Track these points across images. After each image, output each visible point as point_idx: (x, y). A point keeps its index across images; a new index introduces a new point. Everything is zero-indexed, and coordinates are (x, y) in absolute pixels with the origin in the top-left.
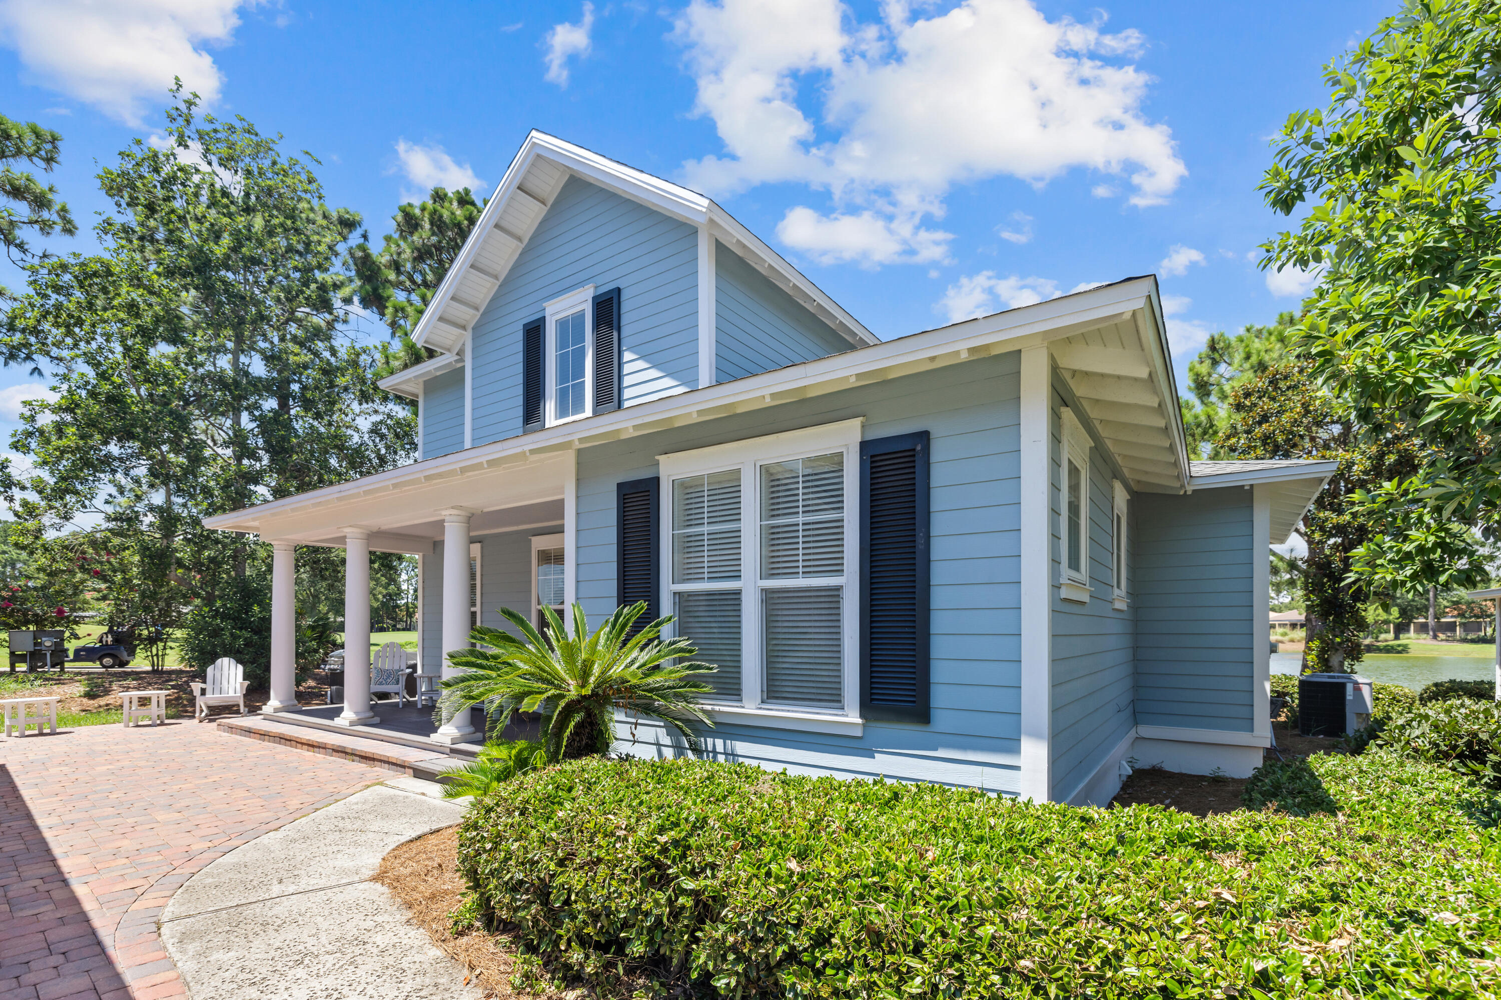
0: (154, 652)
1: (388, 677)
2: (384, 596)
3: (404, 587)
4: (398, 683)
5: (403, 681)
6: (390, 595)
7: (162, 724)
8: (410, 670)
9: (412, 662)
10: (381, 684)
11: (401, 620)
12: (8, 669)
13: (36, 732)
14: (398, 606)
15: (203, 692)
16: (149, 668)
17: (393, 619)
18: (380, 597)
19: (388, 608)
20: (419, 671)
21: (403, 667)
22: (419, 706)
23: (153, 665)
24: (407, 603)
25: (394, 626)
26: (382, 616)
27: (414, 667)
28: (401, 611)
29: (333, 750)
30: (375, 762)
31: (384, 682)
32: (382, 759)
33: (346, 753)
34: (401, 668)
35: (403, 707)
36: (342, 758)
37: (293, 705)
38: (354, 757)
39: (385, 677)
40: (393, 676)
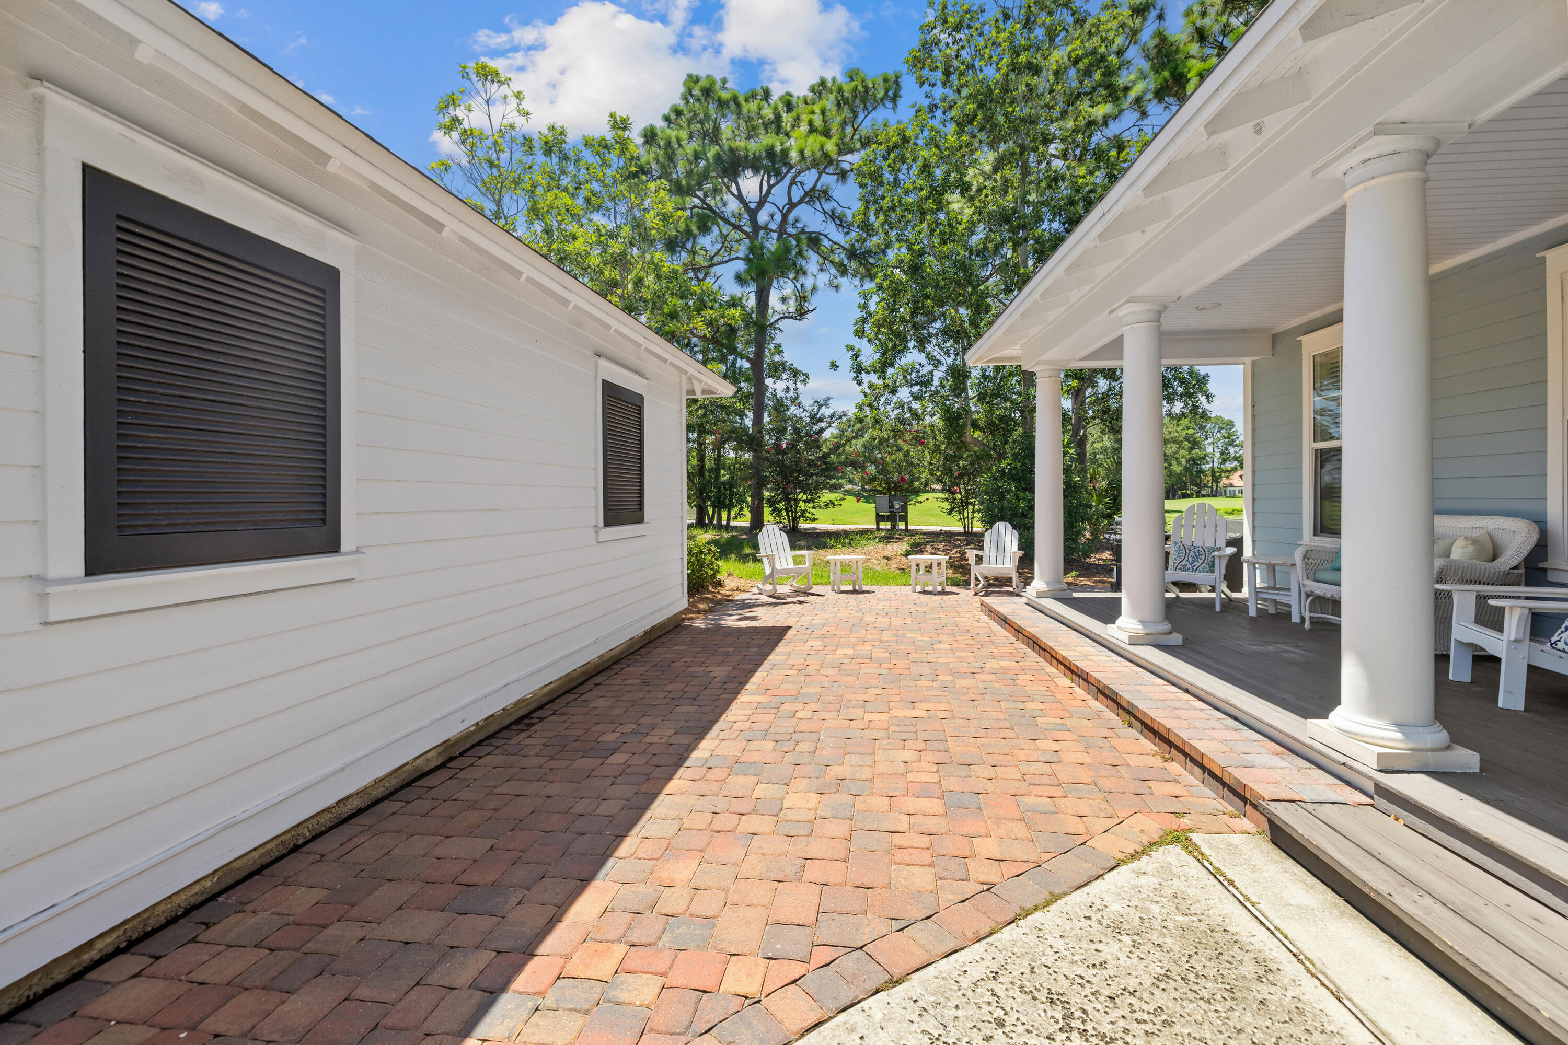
0: (966, 515)
1: (1196, 558)
2: (1187, 461)
3: (1209, 450)
4: (1212, 571)
5: (1221, 568)
6: (1193, 460)
7: (943, 593)
8: (1231, 550)
9: (1233, 535)
10: (1184, 569)
11: (1206, 486)
12: (875, 527)
13: (850, 588)
14: (1203, 472)
15: (979, 559)
16: (961, 530)
17: (1197, 485)
18: (1183, 461)
19: (1191, 474)
20: (1248, 552)
21: (1221, 543)
22: (1252, 613)
23: (965, 528)
24: (1213, 468)
25: (1199, 492)
26: (1185, 484)
27: (1237, 542)
28: (1206, 476)
29: (1098, 689)
30: (1173, 750)
31: (1189, 566)
32: (1187, 750)
33: (1119, 706)
34: (1218, 545)
35: (1222, 611)
36: (1114, 712)
37: (1061, 590)
38: (1133, 720)
39: (1190, 559)
40: (1203, 557)
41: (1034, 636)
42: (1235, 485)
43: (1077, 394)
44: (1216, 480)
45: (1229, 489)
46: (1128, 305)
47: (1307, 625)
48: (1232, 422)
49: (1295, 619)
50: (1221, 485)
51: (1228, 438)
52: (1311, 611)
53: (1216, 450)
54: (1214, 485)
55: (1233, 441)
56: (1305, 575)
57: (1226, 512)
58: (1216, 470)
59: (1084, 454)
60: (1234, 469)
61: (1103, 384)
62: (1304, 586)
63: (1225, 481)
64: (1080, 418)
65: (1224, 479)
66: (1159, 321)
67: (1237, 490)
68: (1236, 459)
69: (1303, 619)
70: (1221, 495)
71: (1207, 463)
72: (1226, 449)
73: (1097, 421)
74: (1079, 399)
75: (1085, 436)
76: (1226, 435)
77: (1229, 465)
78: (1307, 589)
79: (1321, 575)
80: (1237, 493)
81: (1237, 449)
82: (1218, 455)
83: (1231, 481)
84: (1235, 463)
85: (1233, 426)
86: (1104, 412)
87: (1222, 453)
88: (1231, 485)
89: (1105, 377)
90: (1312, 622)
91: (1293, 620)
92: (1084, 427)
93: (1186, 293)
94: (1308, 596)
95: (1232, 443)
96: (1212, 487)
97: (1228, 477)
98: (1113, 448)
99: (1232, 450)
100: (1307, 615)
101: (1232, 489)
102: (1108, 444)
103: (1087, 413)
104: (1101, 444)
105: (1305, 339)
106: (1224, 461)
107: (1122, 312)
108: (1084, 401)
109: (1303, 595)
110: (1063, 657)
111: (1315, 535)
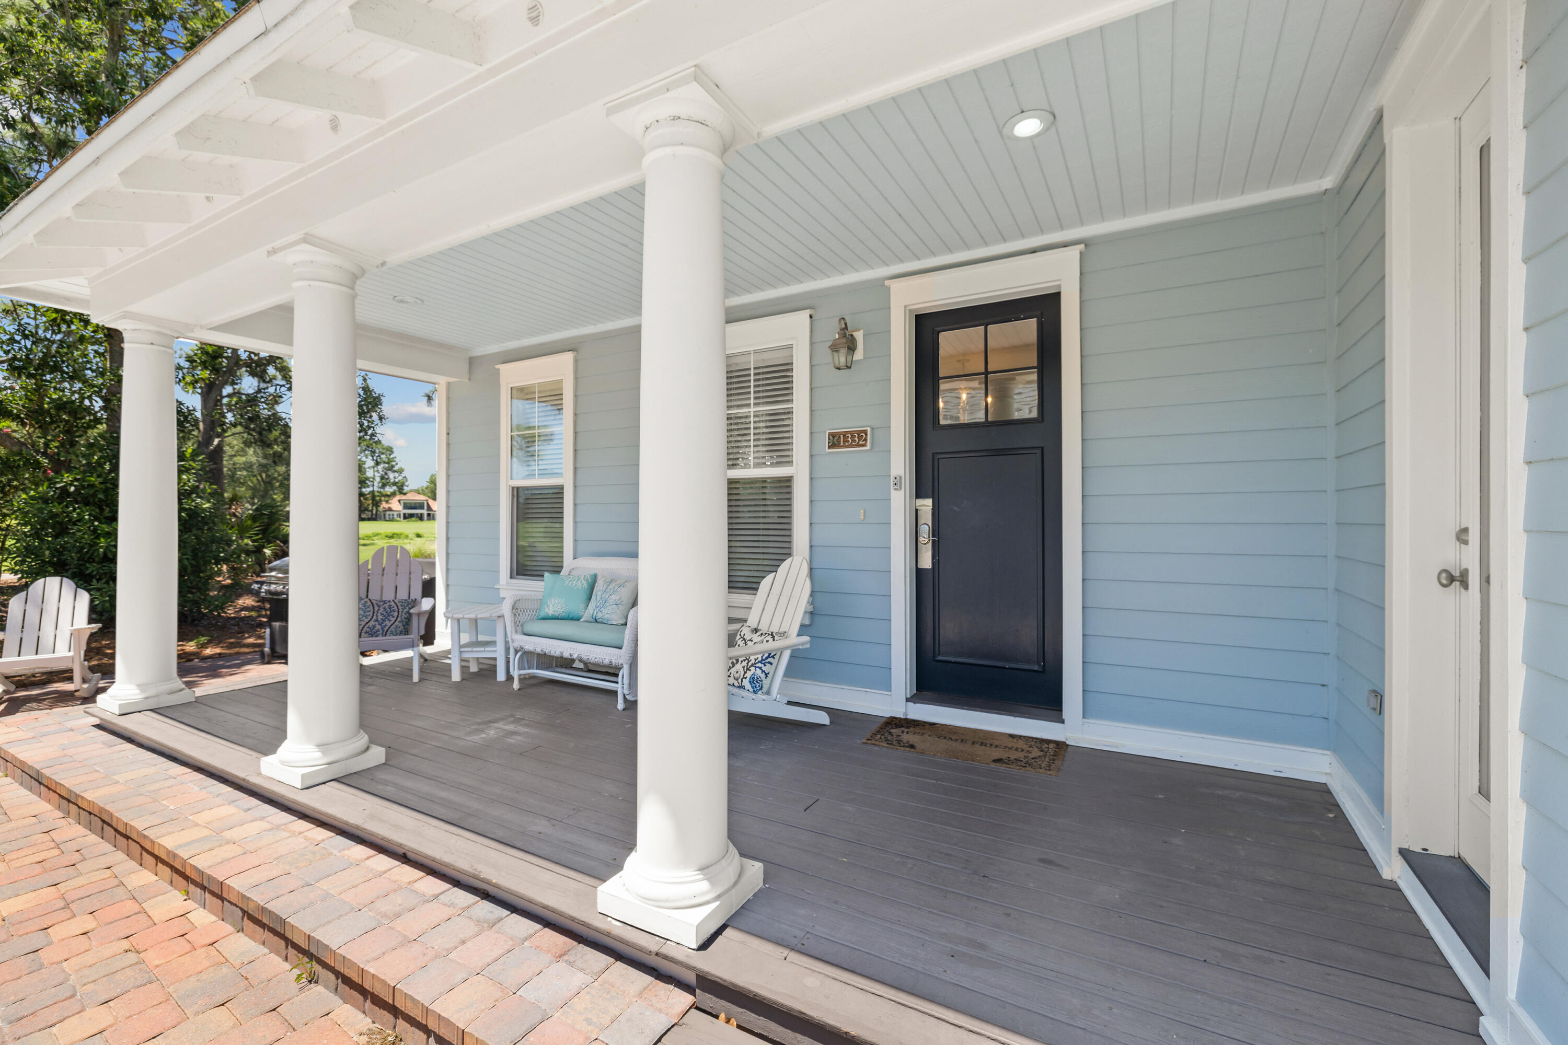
1: (387, 616)
4: (407, 631)
5: (419, 627)
10: (372, 632)
21: (417, 593)
22: (456, 674)
24: (373, 492)
28: (366, 499)
29: (244, 912)
30: (401, 1023)
31: (378, 627)
32: (432, 1025)
33: (289, 942)
34: (412, 597)
35: (421, 680)
36: (278, 953)
37: (172, 693)
38: (317, 968)
39: (380, 617)
40: (396, 614)
41: (102, 809)
42: (394, 509)
43: (210, 392)
44: (376, 504)
45: (388, 513)
46: (304, 246)
47: (516, 685)
48: (392, 448)
49: (501, 676)
50: (381, 509)
51: (388, 463)
52: (520, 669)
53: (376, 474)
54: (374, 508)
55: (393, 466)
56: (514, 630)
57: (387, 536)
58: (377, 494)
59: (220, 470)
60: (393, 494)
61: (248, 384)
62: (513, 641)
63: (384, 505)
64: (213, 422)
65: (384, 503)
66: (353, 288)
67: (395, 514)
68: (395, 484)
69: (510, 678)
70: (380, 519)
71: (368, 486)
72: (386, 474)
73: (239, 429)
74: (213, 395)
75: (220, 447)
76: (386, 460)
77: (389, 490)
78: (517, 645)
79: (530, 628)
80: (395, 516)
81: (396, 475)
82: (378, 479)
83: (390, 505)
84: (395, 488)
85: (392, 452)
86: (251, 420)
87: (382, 478)
88: (390, 509)
89: (253, 374)
90: (520, 680)
91: (499, 679)
92: (218, 436)
93: (394, 259)
94: (516, 652)
95: (391, 468)
96: (372, 511)
97: (387, 502)
98: (261, 465)
99: (391, 475)
100: (515, 673)
101: (391, 513)
102: (254, 459)
103: (225, 417)
104: (244, 459)
105: (504, 368)
106: (384, 486)
107: (293, 257)
108: (220, 401)
109: (512, 651)
110: (169, 852)
111: (511, 577)
